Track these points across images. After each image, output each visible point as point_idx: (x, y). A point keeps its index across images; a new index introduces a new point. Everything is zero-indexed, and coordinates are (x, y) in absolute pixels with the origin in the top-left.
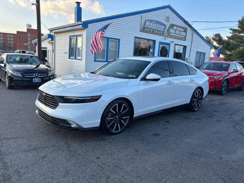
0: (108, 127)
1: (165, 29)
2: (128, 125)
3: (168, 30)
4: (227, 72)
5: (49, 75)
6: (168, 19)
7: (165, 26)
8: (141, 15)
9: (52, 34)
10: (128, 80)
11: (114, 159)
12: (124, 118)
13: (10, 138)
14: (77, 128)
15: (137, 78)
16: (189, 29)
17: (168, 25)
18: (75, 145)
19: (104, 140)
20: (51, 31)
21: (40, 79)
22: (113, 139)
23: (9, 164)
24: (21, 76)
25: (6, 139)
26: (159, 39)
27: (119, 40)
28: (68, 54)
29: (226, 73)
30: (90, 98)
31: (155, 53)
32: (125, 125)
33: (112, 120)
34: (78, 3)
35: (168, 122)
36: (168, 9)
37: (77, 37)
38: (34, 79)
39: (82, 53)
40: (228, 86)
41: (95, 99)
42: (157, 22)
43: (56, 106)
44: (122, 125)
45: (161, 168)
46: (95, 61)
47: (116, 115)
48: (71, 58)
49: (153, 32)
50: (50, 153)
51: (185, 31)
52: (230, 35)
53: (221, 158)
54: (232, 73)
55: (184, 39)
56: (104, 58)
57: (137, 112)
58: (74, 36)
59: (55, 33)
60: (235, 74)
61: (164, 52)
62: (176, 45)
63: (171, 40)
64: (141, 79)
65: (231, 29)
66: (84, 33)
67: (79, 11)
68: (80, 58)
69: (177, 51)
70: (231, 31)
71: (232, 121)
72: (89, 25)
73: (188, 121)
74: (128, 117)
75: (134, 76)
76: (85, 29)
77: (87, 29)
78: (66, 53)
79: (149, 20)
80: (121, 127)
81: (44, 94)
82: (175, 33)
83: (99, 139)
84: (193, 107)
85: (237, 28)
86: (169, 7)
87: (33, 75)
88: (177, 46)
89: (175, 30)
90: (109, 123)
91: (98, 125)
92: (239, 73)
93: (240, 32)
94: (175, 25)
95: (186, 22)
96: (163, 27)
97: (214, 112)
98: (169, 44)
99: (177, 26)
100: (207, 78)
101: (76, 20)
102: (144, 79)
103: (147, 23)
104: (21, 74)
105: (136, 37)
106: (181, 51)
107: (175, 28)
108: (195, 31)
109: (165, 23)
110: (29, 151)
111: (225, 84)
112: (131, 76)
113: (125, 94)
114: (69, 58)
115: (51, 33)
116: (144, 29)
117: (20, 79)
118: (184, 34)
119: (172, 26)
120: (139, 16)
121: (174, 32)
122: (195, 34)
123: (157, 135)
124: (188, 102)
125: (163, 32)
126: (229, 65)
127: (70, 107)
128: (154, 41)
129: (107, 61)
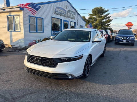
3: (67, 14)
6: (67, 7)
7: (66, 11)
8: (53, 4)
27: (43, 18)
28: (7, 28)
32: (90, 70)
36: (67, 1)
37: (14, 16)
39: (20, 27)
42: (62, 9)
49: (60, 14)
51: (75, 14)
52: (89, 17)
61: (66, 26)
62: (71, 22)
63: (69, 19)
64: (92, 42)
65: (89, 14)
69: (71, 25)
75: (87, 40)
76: (22, 11)
78: (4, 27)
79: (58, 7)
91: (82, 73)
93: (93, 15)
95: (75, 9)
98: (68, 21)
99: (71, 11)
103: (57, 9)
105: (52, 17)
106: (73, 25)
108: (79, 14)
109: (66, 9)
114: (8, 31)
116: (56, 13)
118: (74, 16)
119: (69, 11)
120: (52, 4)
121: (70, 14)
122: (79, 16)
124: (103, 52)
126: (103, 32)
127: (67, 65)
128: (61, 20)
129: (37, 32)
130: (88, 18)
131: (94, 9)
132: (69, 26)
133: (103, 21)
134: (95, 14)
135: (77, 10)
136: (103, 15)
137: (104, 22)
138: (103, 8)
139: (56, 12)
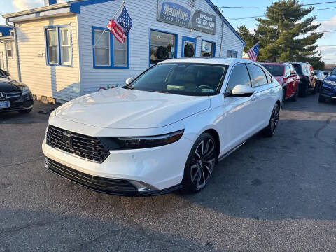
0: (193, 180)
2: (213, 172)
3: (194, 20)
5: (23, 94)
6: (192, 2)
7: (189, 13)
12: (209, 162)
14: (147, 192)
16: (218, 18)
17: (193, 11)
20: (7, 19)
21: (9, 102)
26: (182, 32)
28: (45, 58)
29: (282, 79)
30: (168, 136)
31: (178, 54)
33: (196, 169)
37: (59, 28)
39: (72, 55)
41: (175, 137)
42: (179, 7)
46: (95, 67)
48: (51, 63)
49: (174, 22)
51: (214, 21)
52: (257, 28)
55: (213, 33)
56: (107, 63)
58: (54, 27)
59: (14, 23)
61: (189, 52)
62: (203, 40)
63: (197, 33)
64: (225, 94)
65: (258, 20)
66: (74, 22)
68: (69, 63)
69: (204, 50)
70: (258, 23)
72: (81, 8)
74: (214, 159)
75: (212, 90)
77: (78, 15)
78: (40, 56)
79: (168, 3)
82: (201, 24)
84: (271, 130)
85: (264, 18)
88: (204, 43)
89: (202, 19)
90: (193, 176)
91: (180, 181)
93: (270, 23)
94: (201, 12)
95: (214, 8)
96: (187, 15)
98: (194, 40)
99: (204, 14)
102: (229, 95)
103: (166, 8)
105: (151, 30)
106: (210, 50)
107: (201, 16)
108: (225, 21)
109: (190, 9)
112: (205, 90)
114: (48, 64)
115: (9, 23)
116: (162, 18)
118: (213, 25)
119: (198, 13)
121: (200, 22)
122: (226, 26)
123: (258, 182)
124: (267, 124)
125: (187, 22)
126: (283, 67)
127: (133, 156)
128: (176, 36)
129: (112, 67)
130: (255, 30)
131: (271, 7)
132: (198, 53)
133: (295, 38)
134: (275, 21)
135: (219, 9)
136: (296, 23)
137: (298, 41)
138: (299, 4)
139: (162, 15)
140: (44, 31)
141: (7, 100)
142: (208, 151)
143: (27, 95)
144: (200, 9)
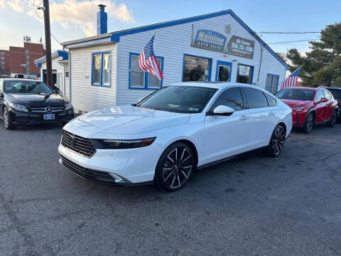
0: (165, 180)
1: (225, 42)
2: (190, 178)
3: (229, 45)
4: (313, 102)
5: (66, 109)
6: (228, 29)
7: (225, 38)
8: (192, 23)
9: (67, 50)
10: (189, 114)
11: (180, 226)
12: (185, 168)
13: (27, 201)
14: (123, 183)
15: (200, 111)
16: (257, 43)
17: (229, 37)
18: (122, 208)
19: (160, 199)
20: (65, 46)
21: (54, 115)
22: (172, 198)
23: (33, 237)
24: (27, 111)
25: (22, 201)
26: (216, 57)
27: (162, 58)
28: (90, 79)
29: (311, 104)
30: (140, 141)
31: (212, 77)
32: (187, 177)
33: (169, 172)
34: (102, 7)
35: (242, 172)
36: (229, 15)
37: (103, 54)
38: (45, 116)
39: (111, 77)
40: (314, 121)
41: (147, 142)
42: (214, 33)
43: (92, 153)
44: (182, 178)
45: (247, 237)
46: (130, 88)
47: (174, 164)
48: (94, 84)
49: (208, 47)
50: (88, 220)
52: (310, 51)
53: (324, 221)
54: (319, 103)
55: (251, 56)
56: (142, 84)
57: (203, 160)
58: (99, 53)
59: (70, 49)
60: (323, 105)
61: (224, 75)
62: (239, 64)
63: (233, 57)
64: (207, 113)
65: (311, 43)
66: (114, 49)
67: (103, 18)
68: (108, 84)
69: (241, 73)
70: (312, 46)
71: (327, 170)
72: (121, 37)
73: (269, 170)
74: (191, 166)
75: (197, 109)
76: (115, 43)
77: (118, 43)
78: (87, 77)
79: (202, 31)
80: (181, 180)
81: (73, 137)
82: (238, 49)
83: (153, 198)
84: (272, 150)
85: (320, 41)
86: (230, 12)
87: (44, 110)
88: (241, 67)
89: (239, 44)
90: (166, 176)
91: (152, 179)
92: (328, 103)
93: (323, 46)
94: (238, 38)
95: (253, 34)
96: (223, 40)
97: (301, 157)
98: (230, 64)
99: (241, 39)
100: (290, 110)
101: (100, 30)
102: (210, 113)
103: (201, 35)
104: (27, 108)
105: (185, 55)
106: (247, 74)
107: (238, 41)
108: (265, 45)
109: (226, 35)
110: (58, 217)
111: (310, 118)
112: (191, 109)
113: (187, 134)
114: (92, 84)
115: (65, 49)
117: (26, 115)
118: (251, 49)
119: (234, 38)
120: (189, 24)
121: (236, 47)
122: (265, 50)
123: (231, 190)
124: (267, 144)
125: (223, 47)
126: (315, 92)
127: (112, 154)
128: (210, 60)
129: (146, 88)
130: (306, 53)
132: (234, 76)
134: (330, 44)
140: (91, 56)
141: (53, 113)
142: (183, 159)
143: (70, 110)
144: (237, 35)
